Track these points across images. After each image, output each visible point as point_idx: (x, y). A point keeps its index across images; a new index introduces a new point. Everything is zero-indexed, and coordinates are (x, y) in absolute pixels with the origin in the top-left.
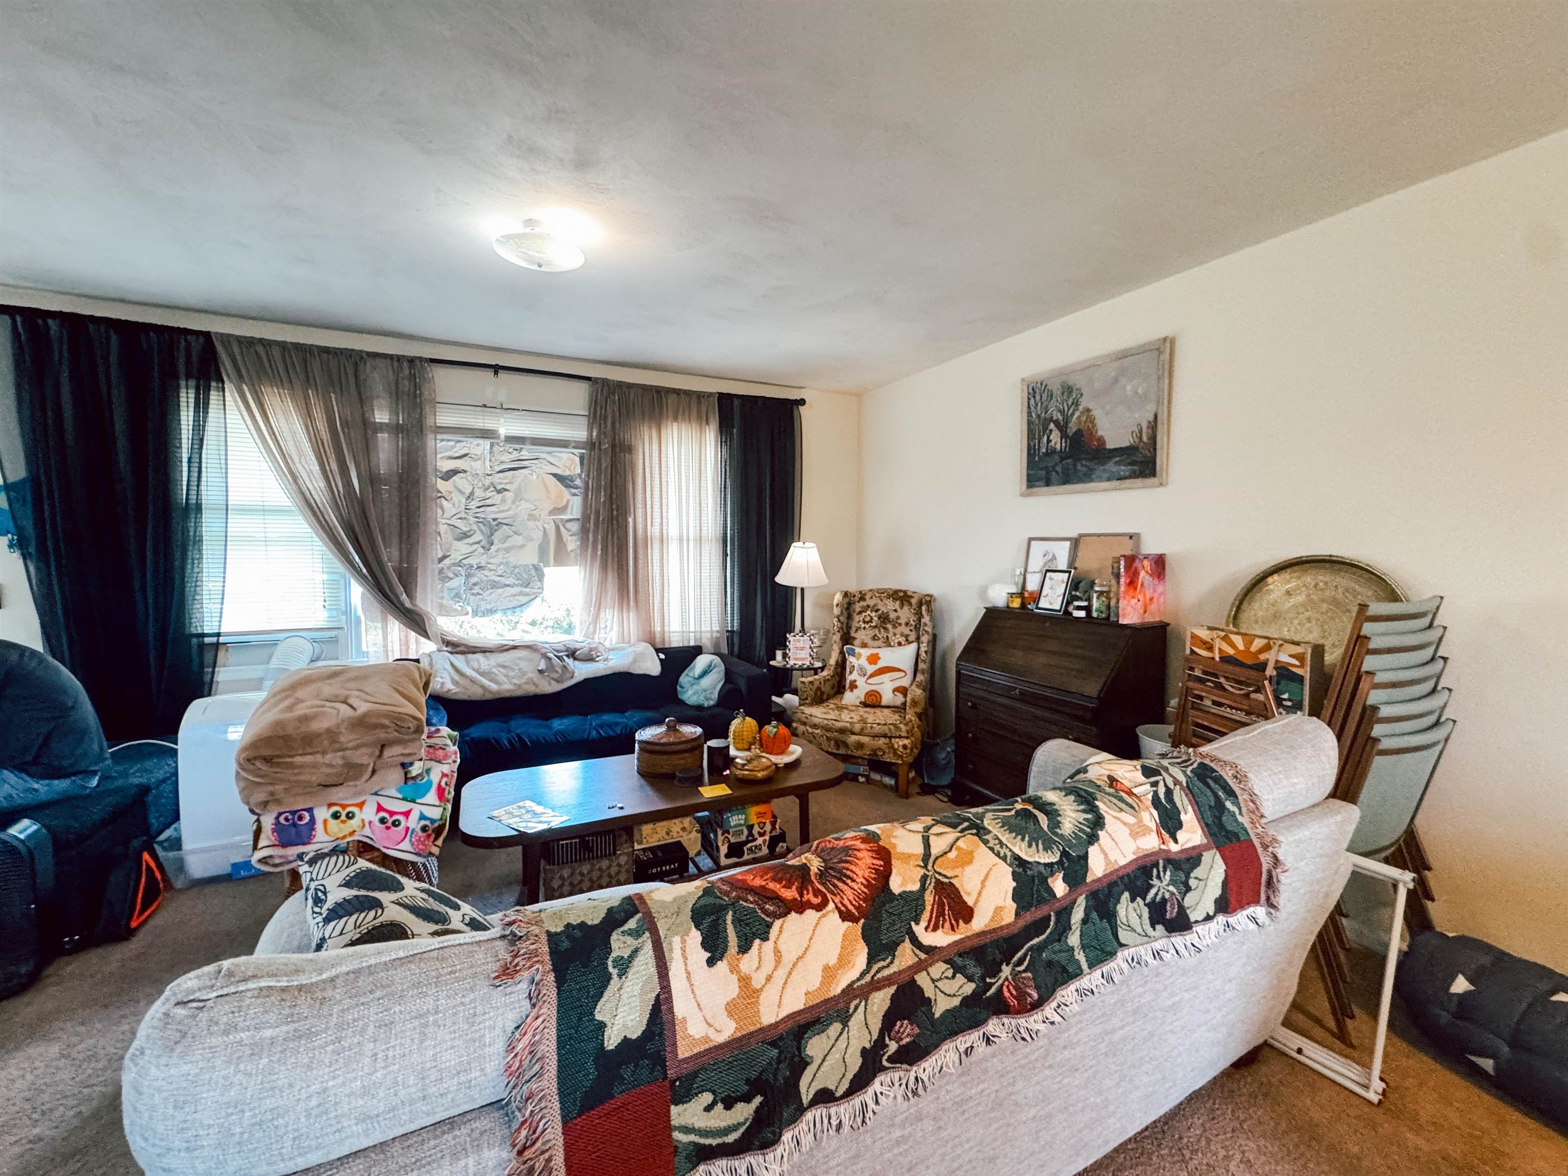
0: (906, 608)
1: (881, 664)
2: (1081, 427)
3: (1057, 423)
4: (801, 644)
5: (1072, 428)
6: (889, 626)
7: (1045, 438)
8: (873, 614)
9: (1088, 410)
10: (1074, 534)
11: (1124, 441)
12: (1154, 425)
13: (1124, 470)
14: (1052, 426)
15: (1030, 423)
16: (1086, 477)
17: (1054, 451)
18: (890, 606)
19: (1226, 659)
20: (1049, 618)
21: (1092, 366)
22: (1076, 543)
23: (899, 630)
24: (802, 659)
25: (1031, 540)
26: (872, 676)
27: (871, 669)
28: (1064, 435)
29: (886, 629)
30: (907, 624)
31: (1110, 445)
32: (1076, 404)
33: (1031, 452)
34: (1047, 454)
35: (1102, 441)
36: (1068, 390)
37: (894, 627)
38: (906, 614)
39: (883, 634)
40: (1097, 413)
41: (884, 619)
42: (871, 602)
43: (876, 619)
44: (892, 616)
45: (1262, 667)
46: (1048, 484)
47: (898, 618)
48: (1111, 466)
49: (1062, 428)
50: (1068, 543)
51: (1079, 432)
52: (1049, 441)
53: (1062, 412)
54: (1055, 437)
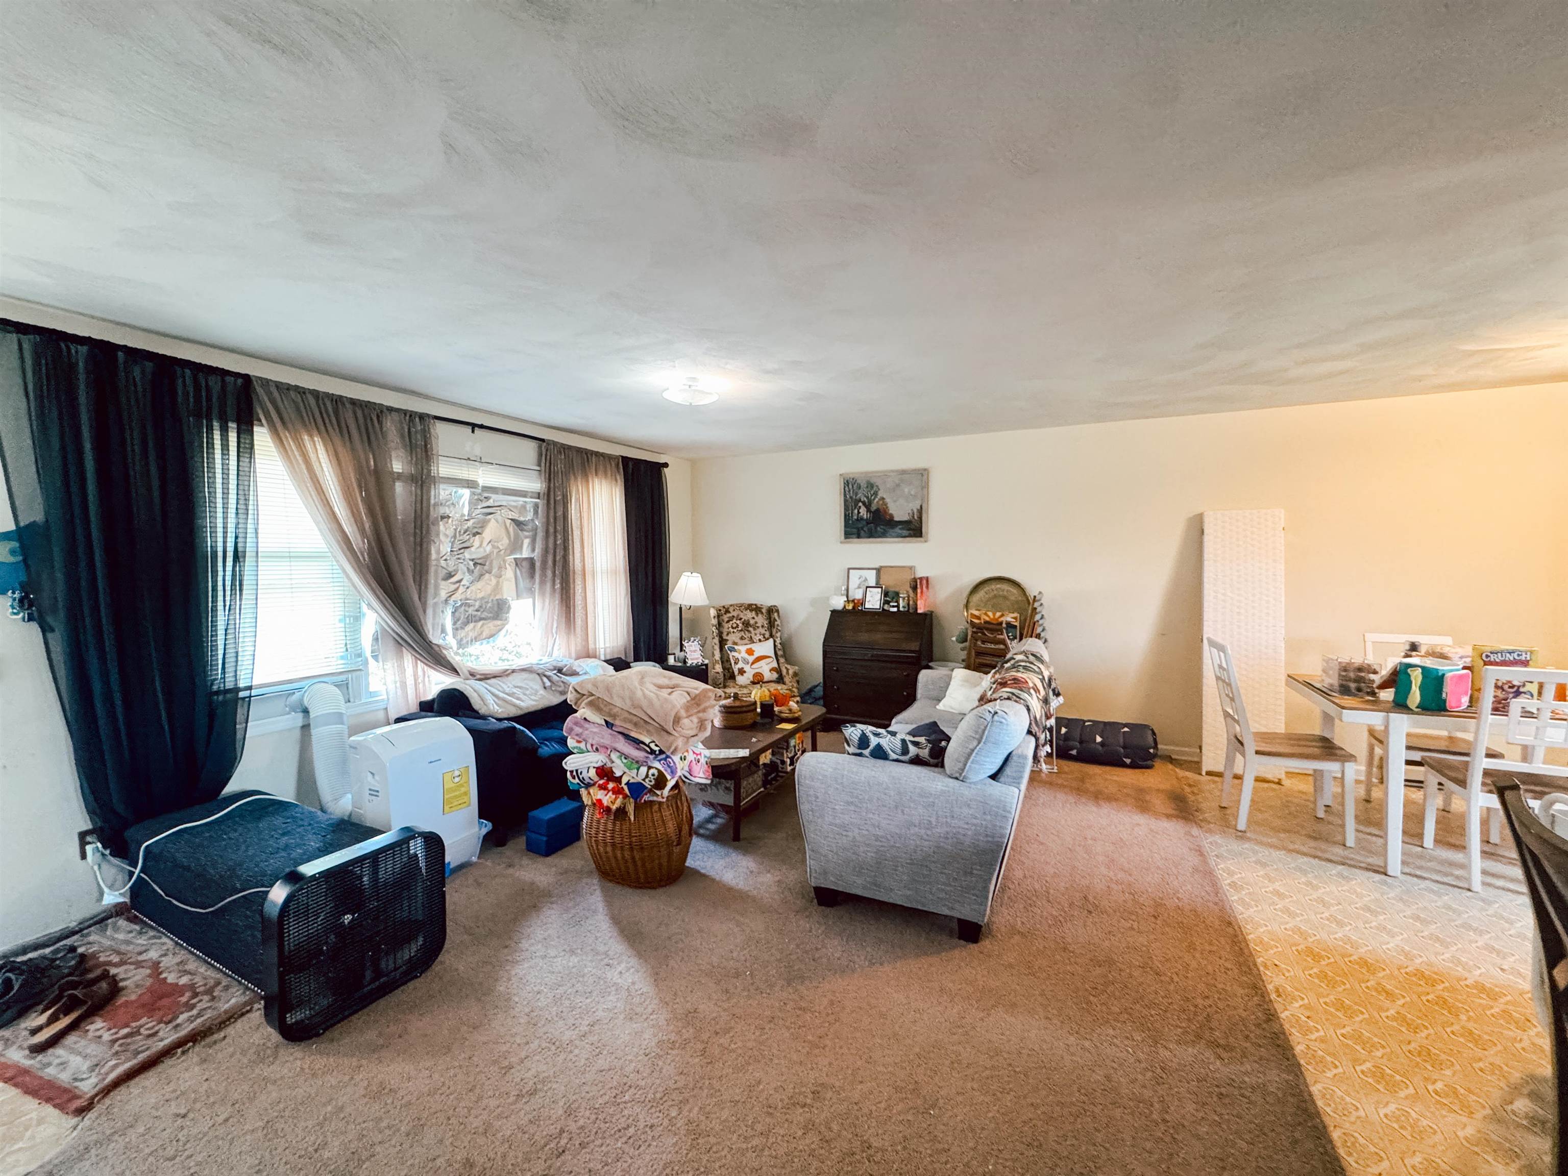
0: (760, 615)
1: (756, 655)
2: (880, 507)
3: (864, 503)
4: (693, 648)
5: (874, 508)
6: (751, 629)
7: (856, 511)
8: (738, 622)
9: (883, 499)
10: (877, 566)
11: (906, 518)
12: (920, 511)
13: (905, 532)
14: (860, 504)
15: (846, 501)
16: (883, 535)
17: (862, 519)
18: (748, 615)
19: (986, 622)
20: (872, 613)
21: (885, 474)
22: (879, 570)
23: (758, 631)
24: (697, 659)
25: (849, 569)
26: (753, 663)
27: (751, 659)
28: (868, 510)
29: (749, 631)
30: (763, 626)
31: (896, 519)
32: (876, 494)
33: (847, 518)
34: (857, 520)
35: (892, 516)
36: (870, 485)
37: (755, 629)
38: (761, 620)
39: (747, 635)
40: (888, 500)
41: (747, 624)
42: (735, 614)
43: (740, 625)
44: (752, 622)
45: (1001, 623)
46: (859, 537)
47: (756, 623)
48: (897, 530)
49: (868, 506)
50: (874, 572)
51: (878, 510)
52: (859, 513)
53: (867, 498)
54: (863, 511)
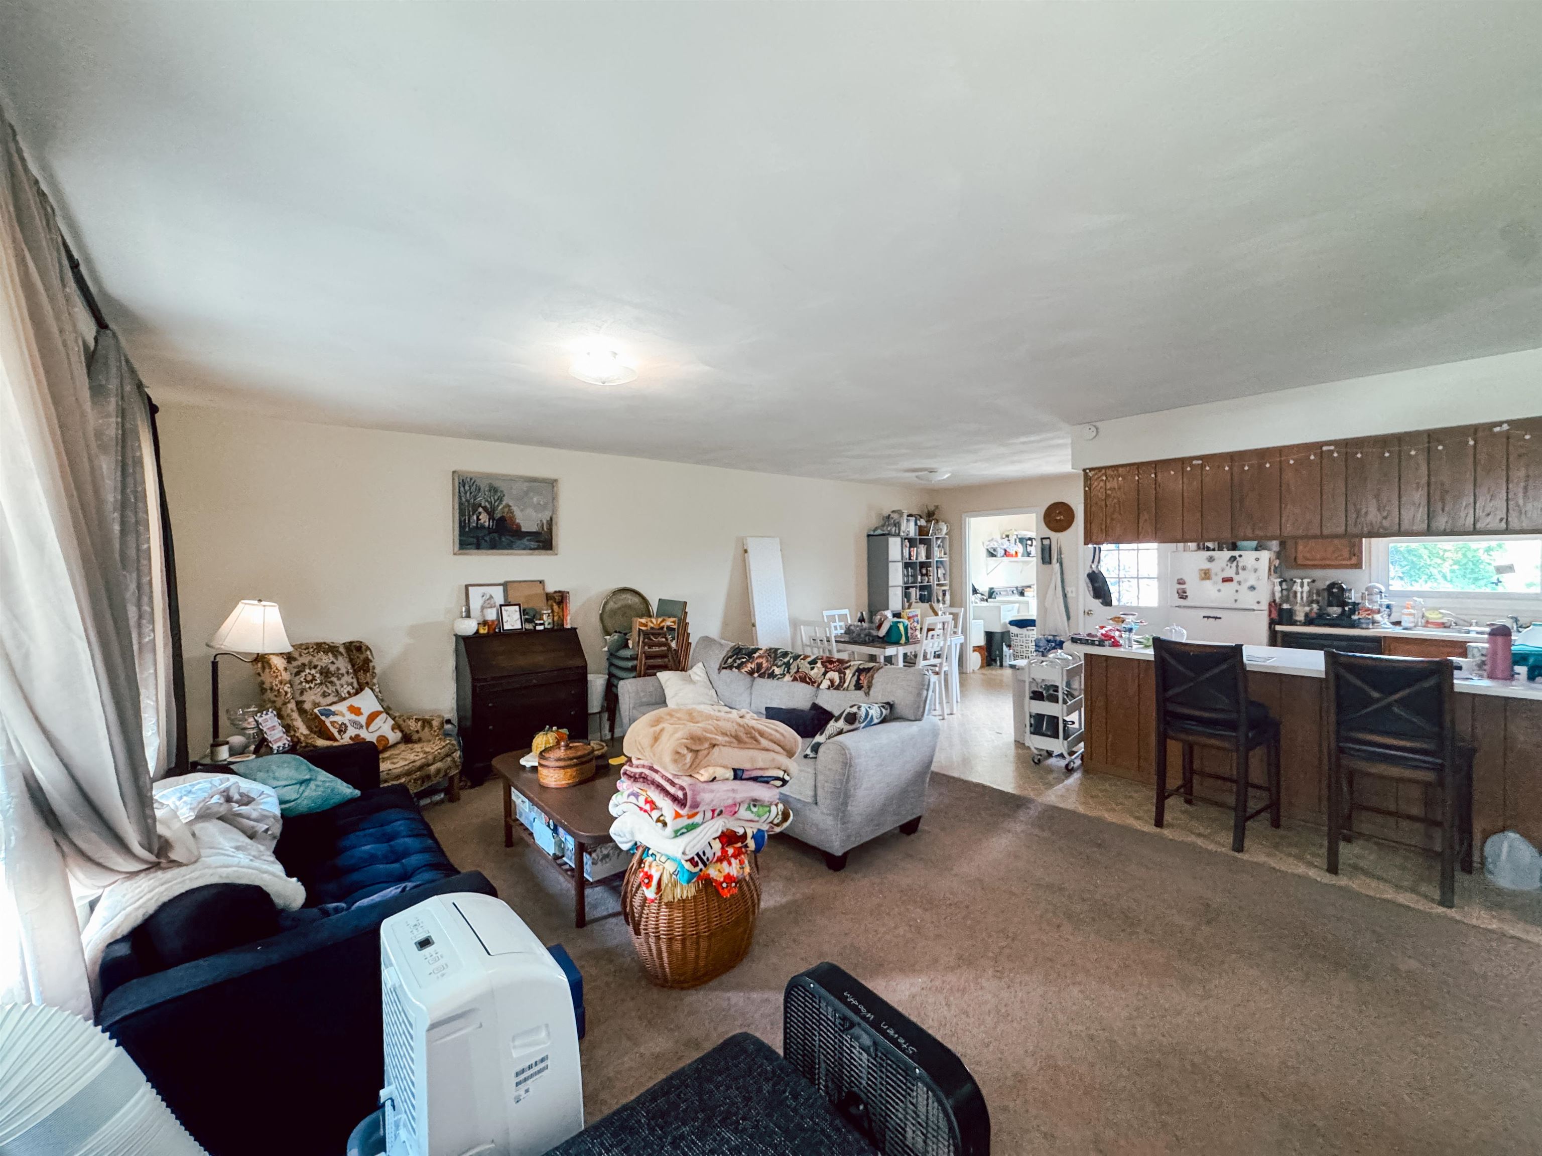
0: (340, 658)
1: (366, 713)
2: (505, 515)
3: (485, 508)
4: (269, 724)
5: (498, 515)
6: (334, 679)
7: (475, 517)
8: (313, 671)
9: (508, 506)
10: (502, 581)
11: (534, 529)
12: (550, 522)
13: (533, 544)
14: (480, 510)
15: (461, 504)
16: (510, 546)
17: (483, 527)
18: (325, 660)
19: (652, 628)
20: (511, 634)
21: (512, 479)
22: (505, 585)
23: (343, 681)
24: (280, 739)
25: (467, 587)
26: (368, 725)
27: (362, 719)
28: (491, 517)
29: (331, 683)
30: (348, 673)
31: (523, 529)
32: (500, 499)
33: (462, 524)
34: (477, 527)
35: (519, 526)
36: (493, 489)
37: (339, 679)
38: (343, 664)
39: (330, 689)
40: (514, 508)
41: (326, 673)
42: (305, 659)
43: (318, 675)
44: (332, 668)
46: (478, 547)
47: (338, 669)
48: (525, 541)
49: (491, 513)
50: (501, 588)
51: (502, 519)
52: (478, 519)
53: (490, 503)
54: (484, 518)
